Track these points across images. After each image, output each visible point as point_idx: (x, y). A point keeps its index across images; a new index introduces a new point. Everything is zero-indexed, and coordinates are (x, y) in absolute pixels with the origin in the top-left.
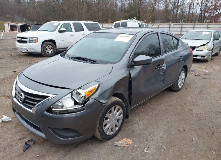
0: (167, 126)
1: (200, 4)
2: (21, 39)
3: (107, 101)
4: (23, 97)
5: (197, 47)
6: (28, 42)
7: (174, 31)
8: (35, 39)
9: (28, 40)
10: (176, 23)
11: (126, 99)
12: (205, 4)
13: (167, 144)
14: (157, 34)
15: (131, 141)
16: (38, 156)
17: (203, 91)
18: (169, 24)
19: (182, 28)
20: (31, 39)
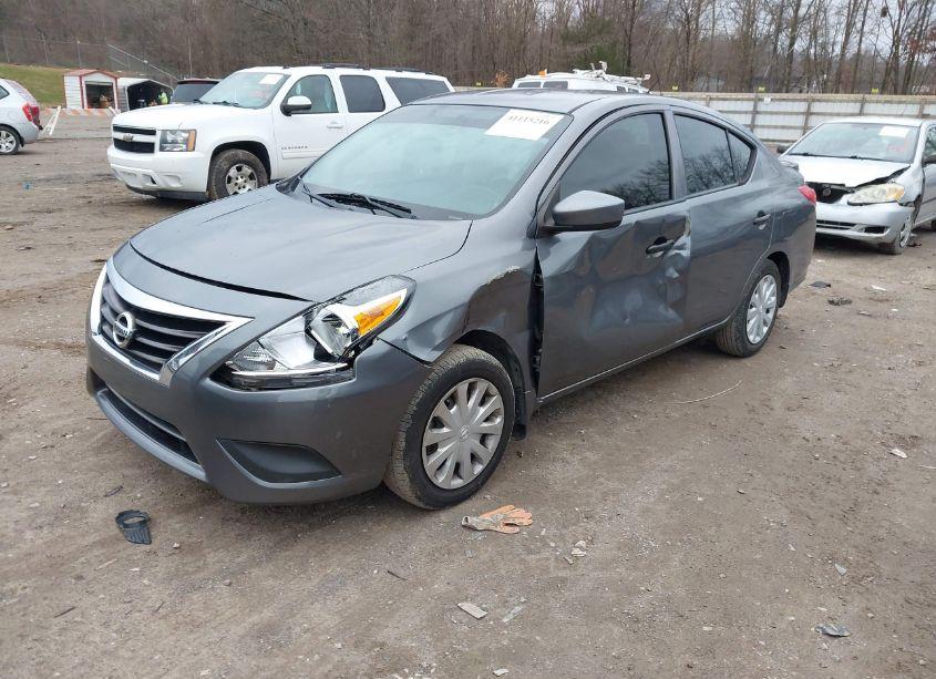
0: (678, 473)
1: (894, 11)
2: (131, 135)
3: (440, 353)
4: (129, 329)
5: (852, 190)
6: (157, 147)
7: (776, 127)
8: (185, 135)
9: (155, 139)
10: (787, 92)
11: (517, 361)
12: (915, 13)
13: (664, 533)
14: (662, 114)
15: (530, 515)
16: (176, 545)
17: (847, 361)
18: (752, 95)
19: (808, 114)
20: (170, 138)
